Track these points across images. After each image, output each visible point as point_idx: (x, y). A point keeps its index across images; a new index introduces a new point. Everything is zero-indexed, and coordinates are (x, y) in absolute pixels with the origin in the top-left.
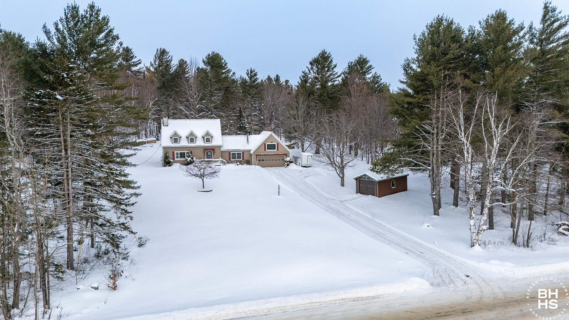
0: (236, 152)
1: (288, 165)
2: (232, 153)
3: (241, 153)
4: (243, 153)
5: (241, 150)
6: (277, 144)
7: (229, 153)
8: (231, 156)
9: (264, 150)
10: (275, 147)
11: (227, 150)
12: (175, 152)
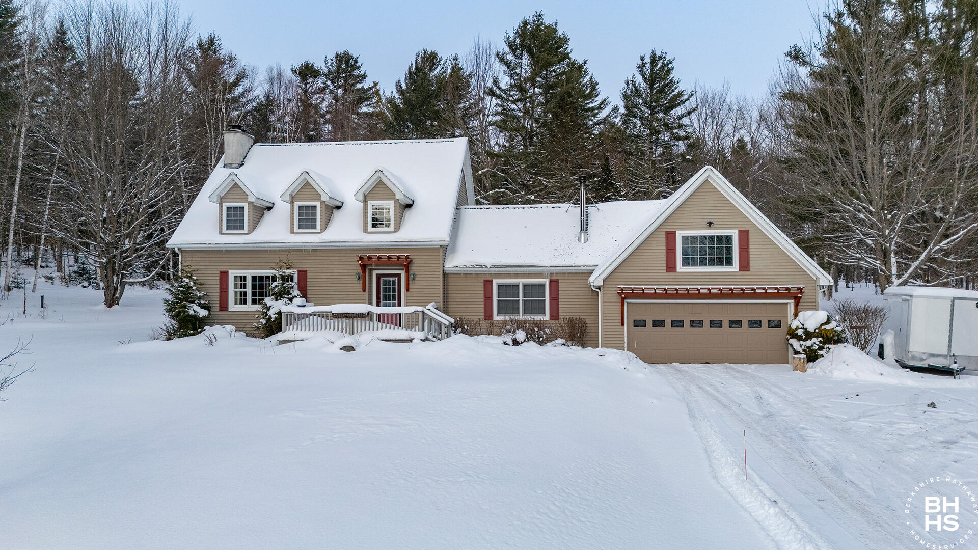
0: (521, 281)
1: (812, 356)
2: (499, 286)
3: (543, 286)
4: (554, 283)
5: (543, 268)
6: (740, 232)
7: (485, 281)
8: (492, 297)
9: (665, 268)
10: (729, 250)
11: (476, 269)
12: (230, 272)
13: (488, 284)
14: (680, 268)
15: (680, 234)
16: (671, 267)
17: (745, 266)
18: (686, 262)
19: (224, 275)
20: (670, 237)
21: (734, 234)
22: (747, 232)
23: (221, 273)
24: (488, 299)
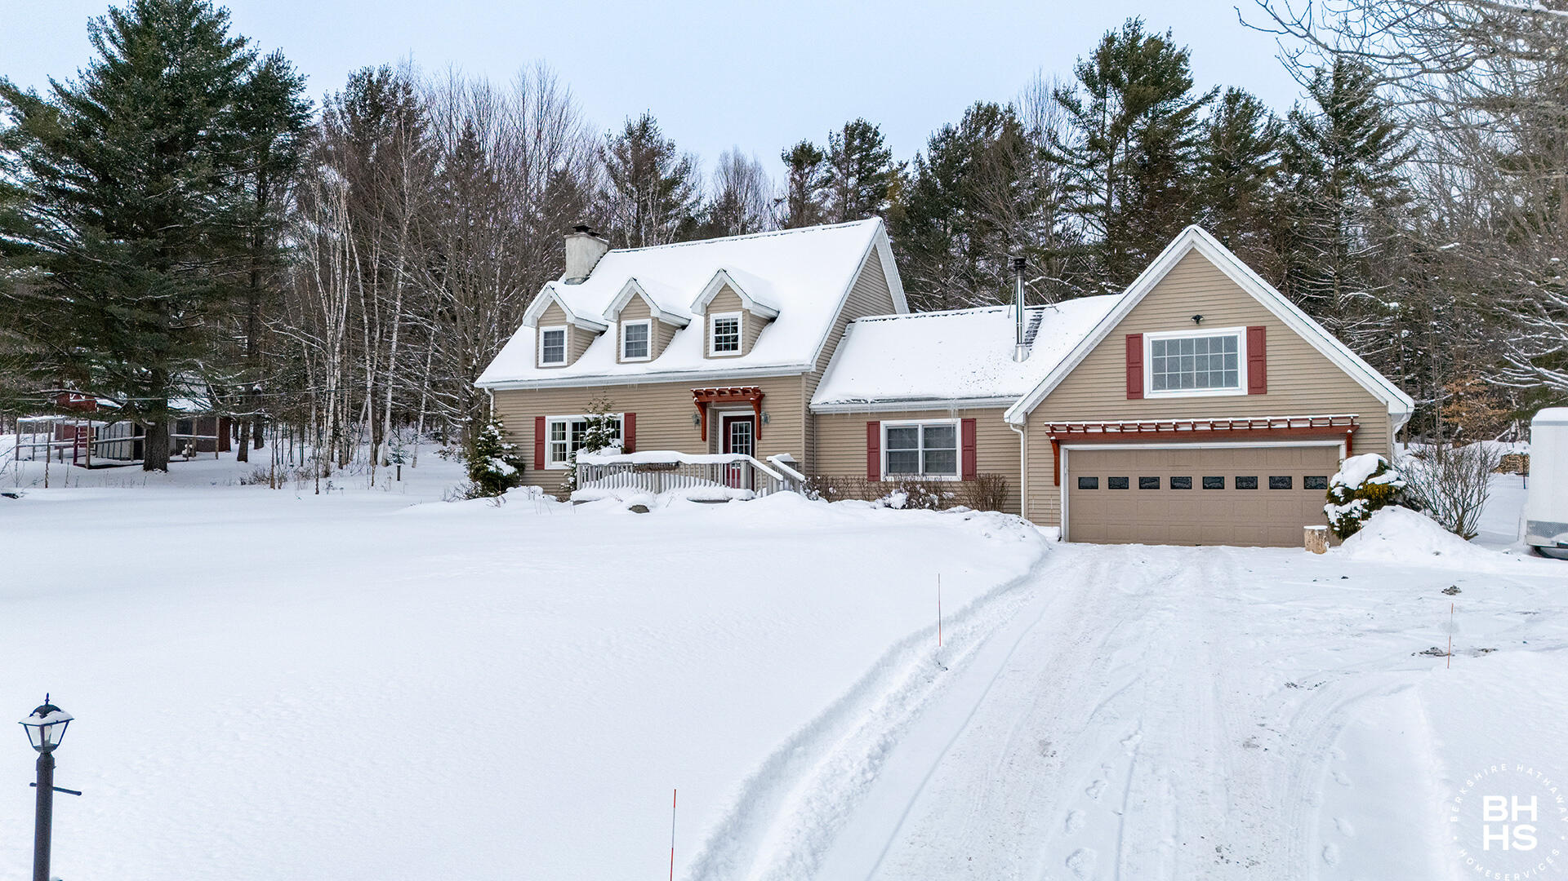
0: (920, 423)
2: (890, 431)
3: (951, 429)
4: (969, 425)
5: (949, 401)
6: (1250, 330)
7: (870, 424)
8: (878, 447)
9: (1125, 394)
10: (1232, 361)
11: (853, 406)
12: (547, 418)
13: (873, 427)
14: (1149, 392)
15: (1149, 338)
16: (1135, 391)
17: (1258, 384)
18: (1159, 384)
19: (540, 422)
20: (1134, 343)
21: (1240, 333)
22: (1262, 329)
23: (538, 419)
24: (873, 450)
